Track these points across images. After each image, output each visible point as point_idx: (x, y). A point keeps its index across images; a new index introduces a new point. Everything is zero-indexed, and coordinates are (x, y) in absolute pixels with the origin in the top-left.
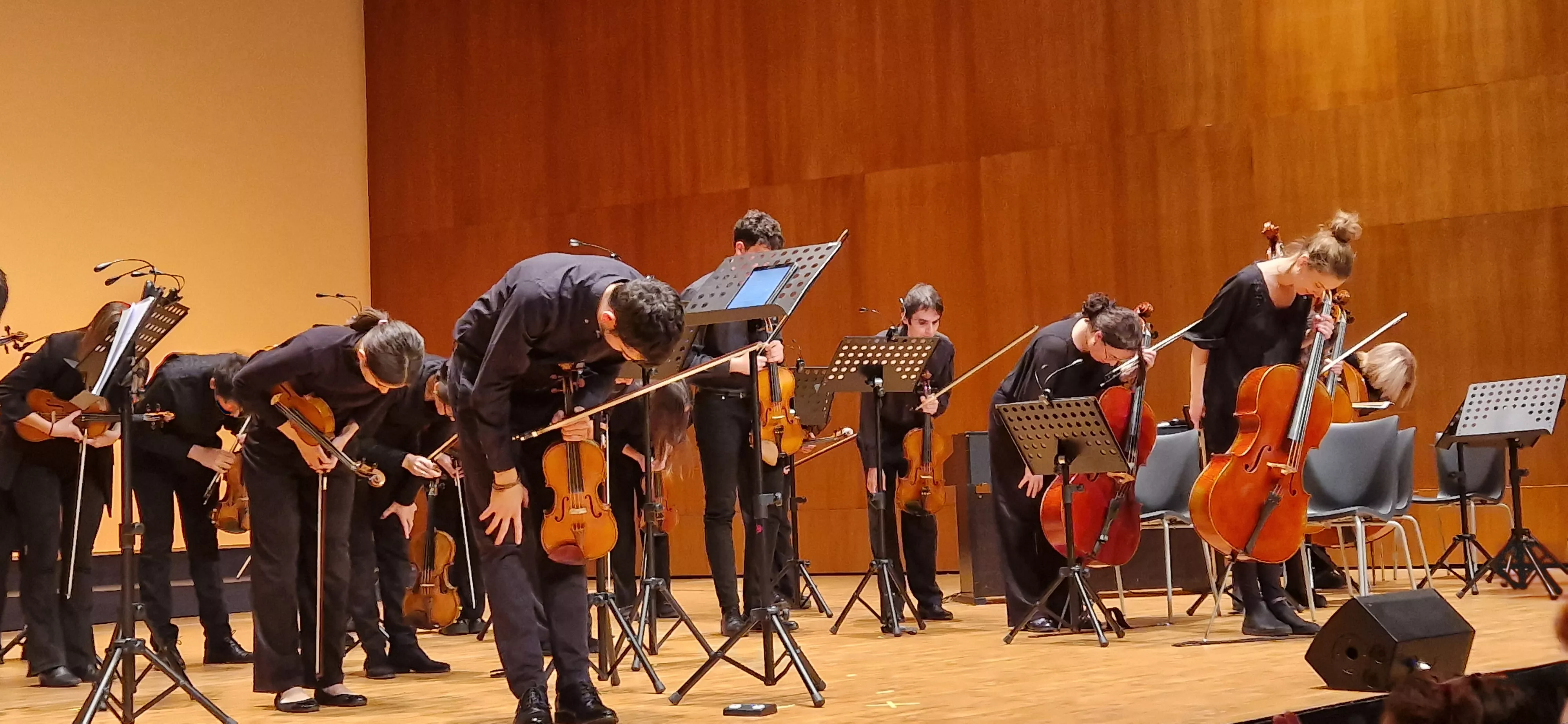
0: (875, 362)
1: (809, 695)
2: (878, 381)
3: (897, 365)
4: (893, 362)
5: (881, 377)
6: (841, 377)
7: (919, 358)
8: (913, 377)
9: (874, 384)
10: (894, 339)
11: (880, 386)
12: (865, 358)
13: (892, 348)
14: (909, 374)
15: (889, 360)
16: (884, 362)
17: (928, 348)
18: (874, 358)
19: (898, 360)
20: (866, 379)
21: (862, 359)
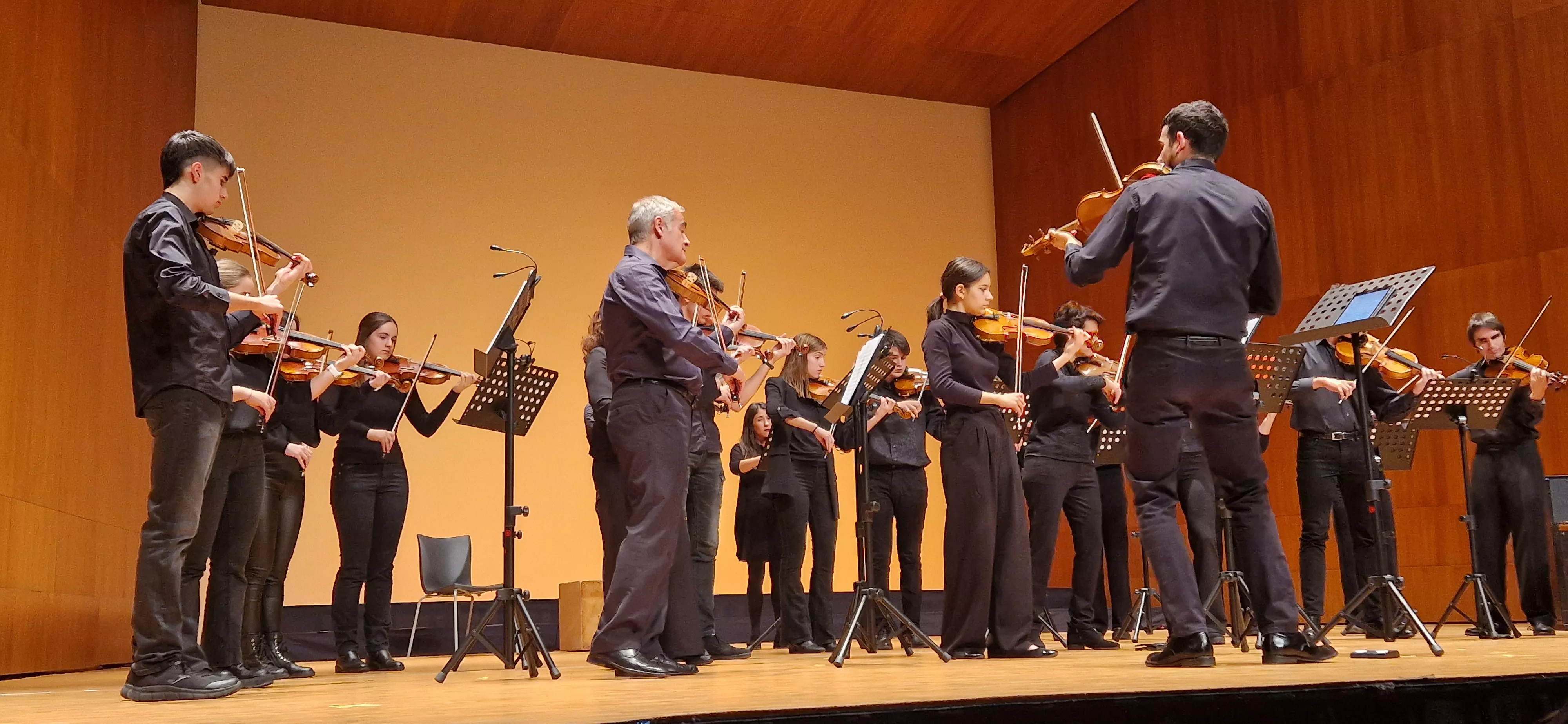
0: (1458, 402)
2: (1463, 418)
3: (1480, 405)
4: (1476, 402)
5: (1465, 415)
6: (1426, 416)
7: (1501, 397)
8: (1495, 415)
9: (1459, 420)
10: (1476, 380)
11: (1465, 423)
12: (1448, 398)
13: (1474, 389)
14: (1491, 412)
15: (1472, 399)
16: (1467, 402)
17: (1509, 388)
18: (1457, 398)
19: (1480, 399)
20: (1451, 417)
21: (1445, 399)
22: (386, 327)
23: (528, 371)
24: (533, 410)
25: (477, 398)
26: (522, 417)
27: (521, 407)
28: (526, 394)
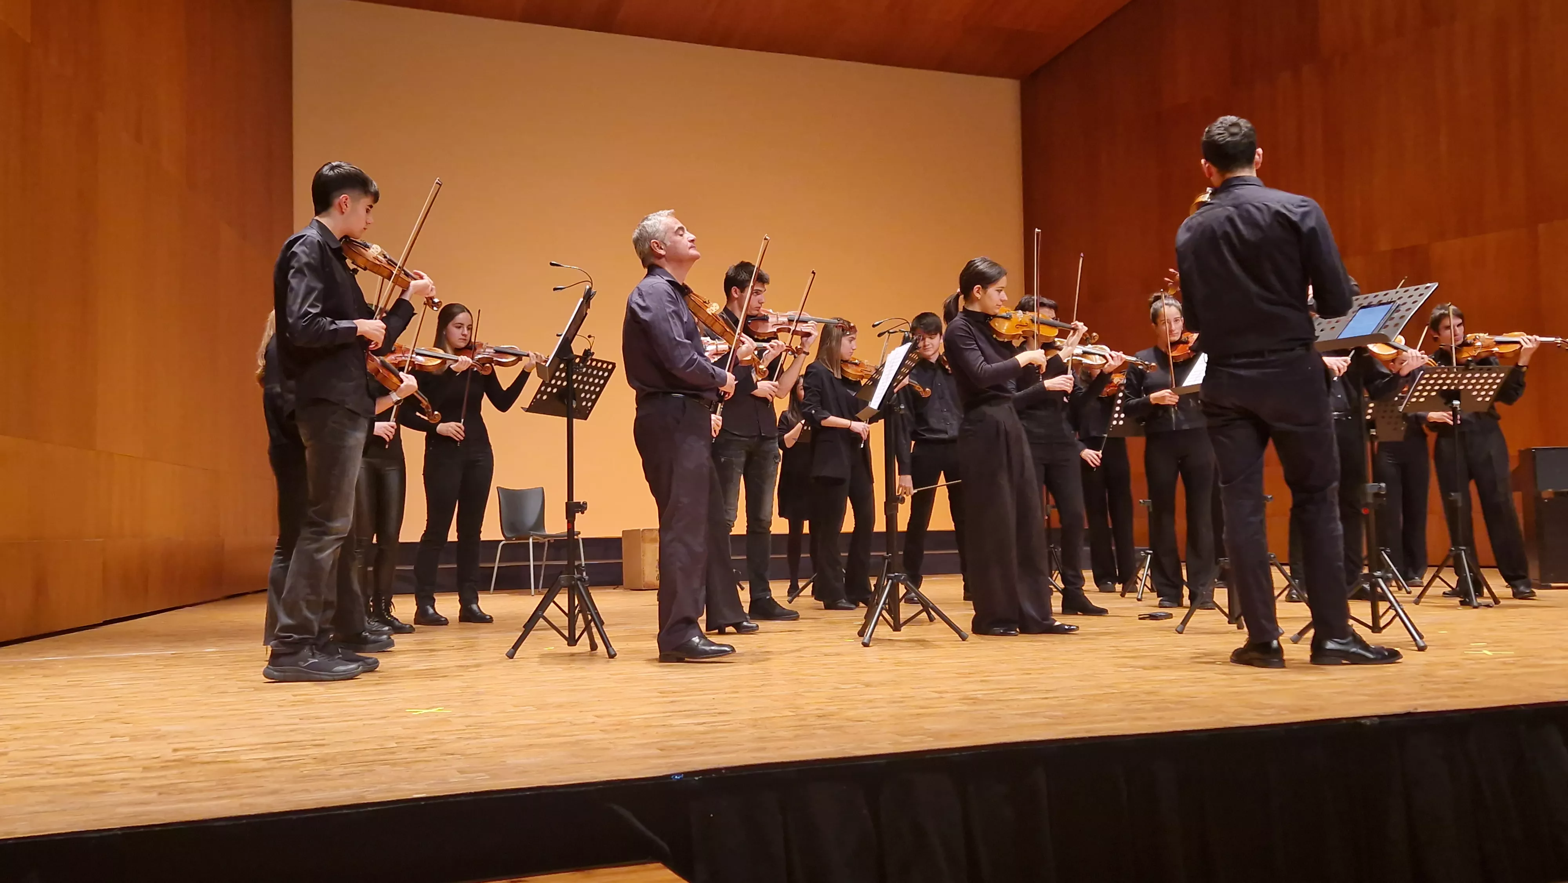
0: (1453, 388)
1: (1414, 643)
2: (1456, 403)
3: (1474, 389)
4: (1470, 387)
5: (1459, 400)
6: (1422, 400)
8: (1488, 399)
9: (1453, 404)
10: (1471, 368)
11: (1458, 407)
12: (1444, 384)
13: (1469, 375)
14: (1484, 397)
15: (1466, 385)
16: (1462, 387)
18: (1452, 384)
19: (1474, 385)
20: (1444, 401)
21: (1441, 385)
22: (461, 317)
23: (589, 363)
24: (594, 397)
25: (543, 388)
26: (584, 404)
27: (583, 395)
28: (587, 383)
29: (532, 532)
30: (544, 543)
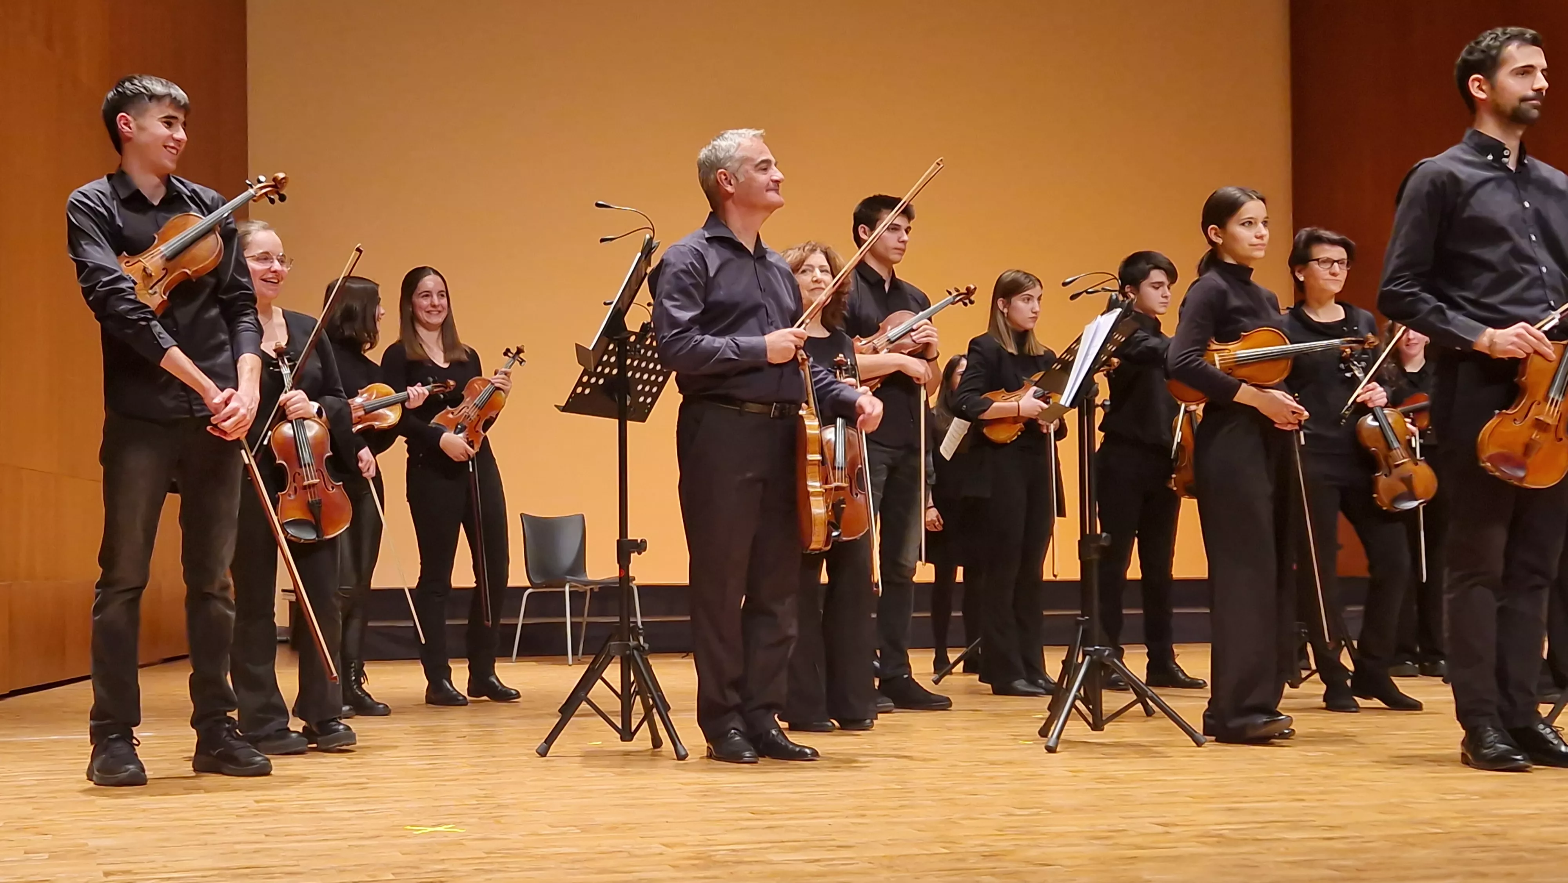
23: (648, 342)
24: (655, 390)
25: (585, 379)
26: (641, 399)
27: (640, 387)
28: (646, 370)
29: (568, 577)
30: (586, 592)
